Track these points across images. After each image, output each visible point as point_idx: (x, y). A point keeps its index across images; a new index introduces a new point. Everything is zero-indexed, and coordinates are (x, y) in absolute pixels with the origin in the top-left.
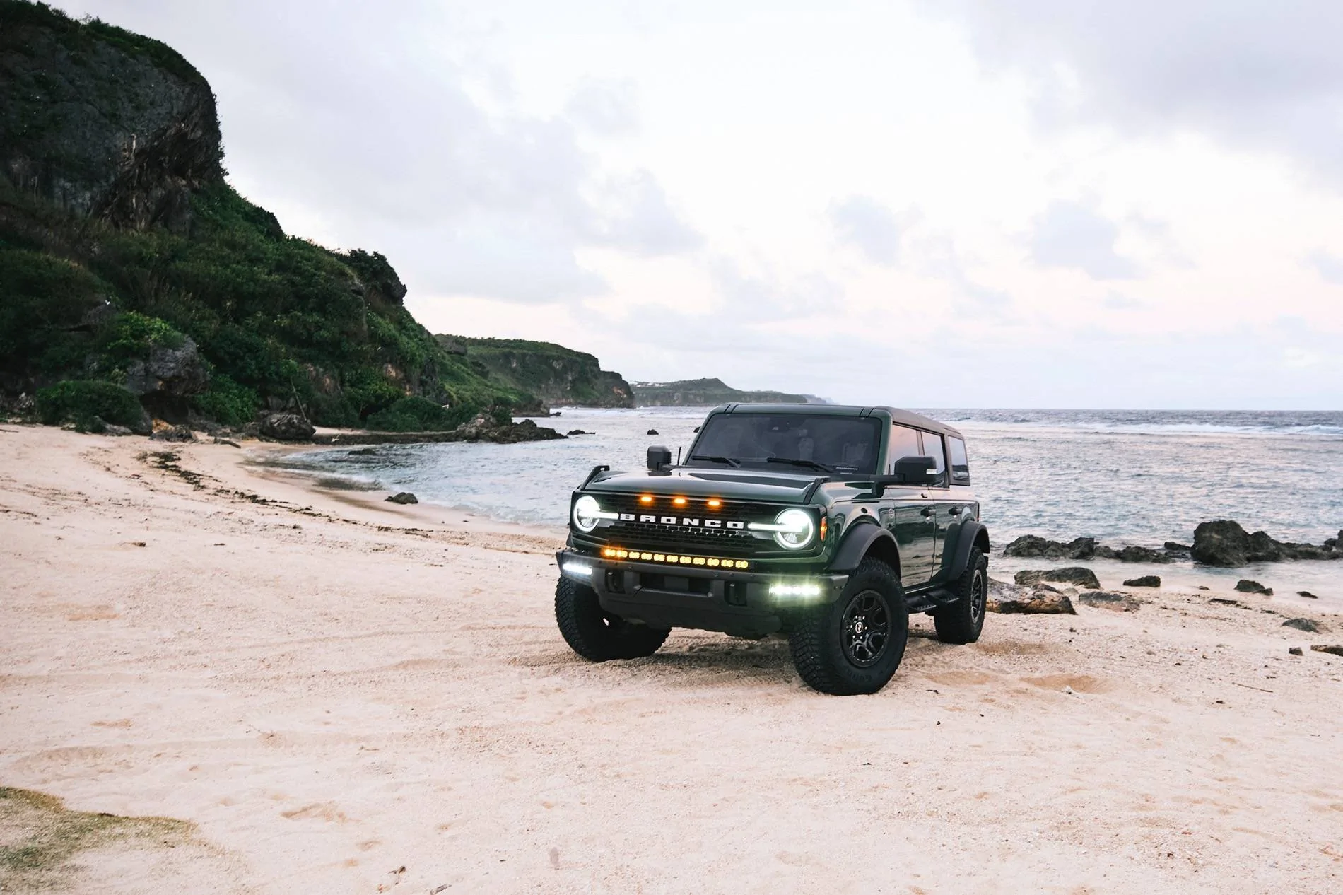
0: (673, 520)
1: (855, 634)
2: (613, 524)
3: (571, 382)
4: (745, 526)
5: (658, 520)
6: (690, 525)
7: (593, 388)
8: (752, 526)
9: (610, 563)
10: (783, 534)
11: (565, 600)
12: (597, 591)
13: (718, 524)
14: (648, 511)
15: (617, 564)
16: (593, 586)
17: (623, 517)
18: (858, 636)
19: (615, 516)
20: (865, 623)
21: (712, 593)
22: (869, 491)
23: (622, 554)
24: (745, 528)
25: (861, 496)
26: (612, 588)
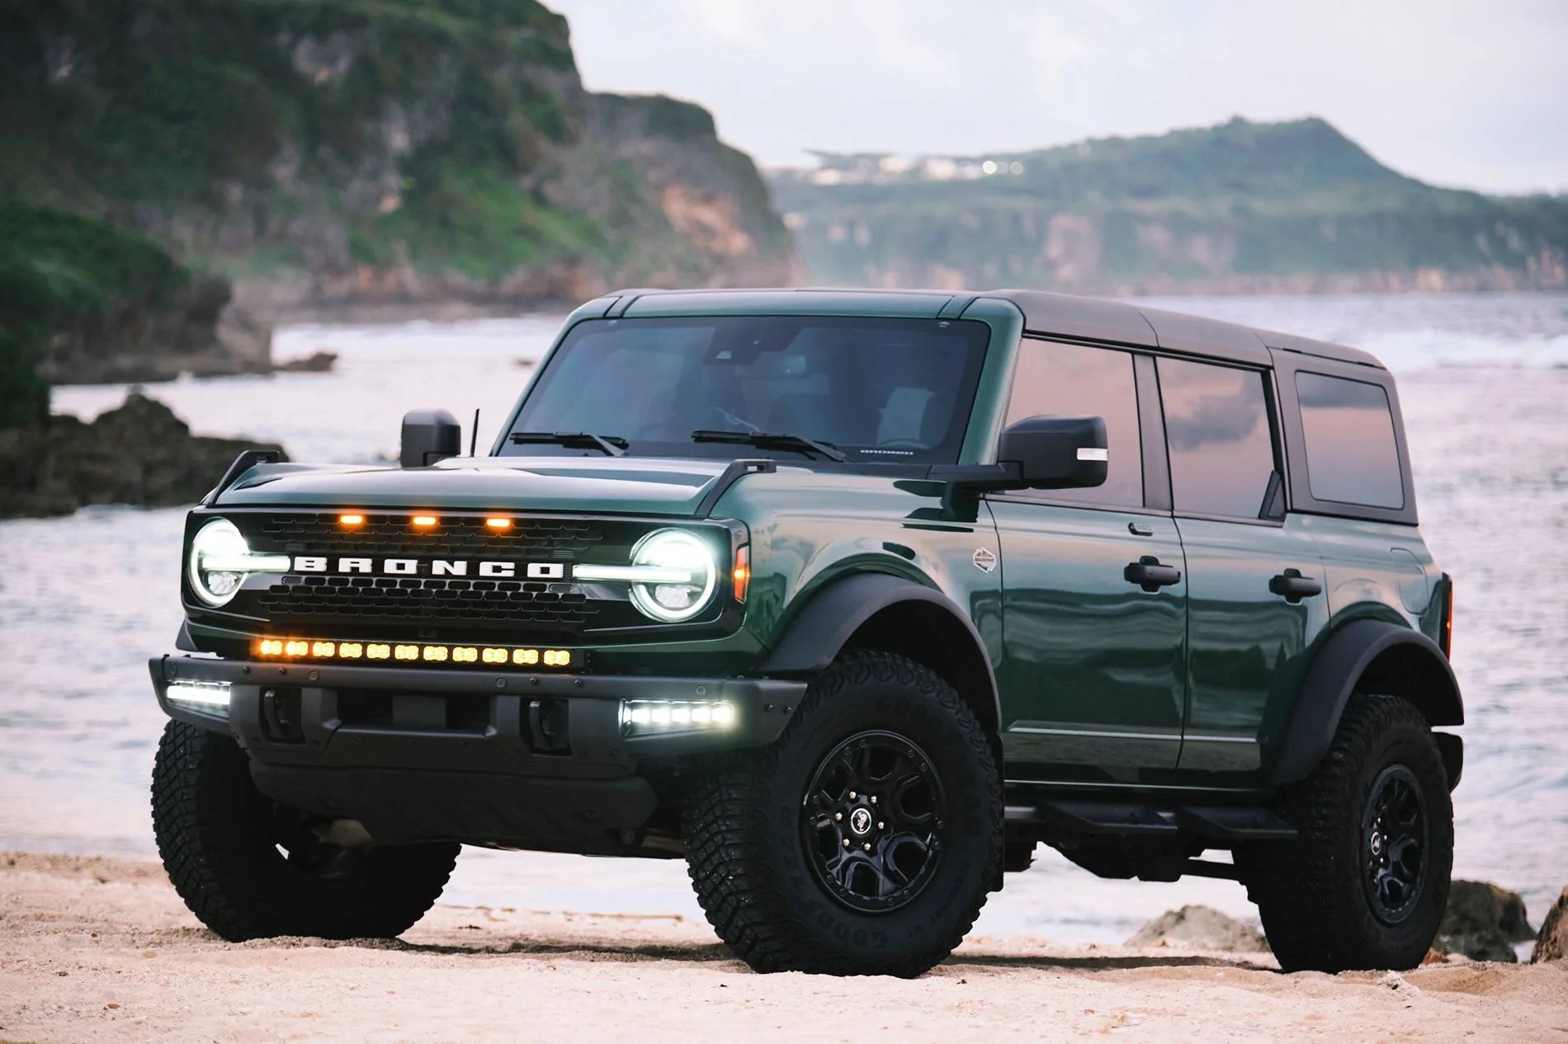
0: (411, 567)
1: (848, 834)
2: (278, 582)
3: (406, 166)
4: (568, 572)
5: (378, 567)
6: (448, 574)
7: (539, 199)
8: (581, 571)
9: (269, 670)
10: (651, 587)
11: (175, 785)
12: (242, 743)
13: (508, 569)
14: (357, 547)
15: (285, 672)
16: (235, 730)
17: (301, 564)
18: (856, 842)
19: (281, 563)
20: (877, 812)
21: (494, 726)
22: (935, 503)
23: (296, 648)
24: (568, 577)
25: (920, 513)
26: (275, 732)
